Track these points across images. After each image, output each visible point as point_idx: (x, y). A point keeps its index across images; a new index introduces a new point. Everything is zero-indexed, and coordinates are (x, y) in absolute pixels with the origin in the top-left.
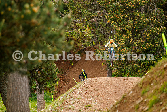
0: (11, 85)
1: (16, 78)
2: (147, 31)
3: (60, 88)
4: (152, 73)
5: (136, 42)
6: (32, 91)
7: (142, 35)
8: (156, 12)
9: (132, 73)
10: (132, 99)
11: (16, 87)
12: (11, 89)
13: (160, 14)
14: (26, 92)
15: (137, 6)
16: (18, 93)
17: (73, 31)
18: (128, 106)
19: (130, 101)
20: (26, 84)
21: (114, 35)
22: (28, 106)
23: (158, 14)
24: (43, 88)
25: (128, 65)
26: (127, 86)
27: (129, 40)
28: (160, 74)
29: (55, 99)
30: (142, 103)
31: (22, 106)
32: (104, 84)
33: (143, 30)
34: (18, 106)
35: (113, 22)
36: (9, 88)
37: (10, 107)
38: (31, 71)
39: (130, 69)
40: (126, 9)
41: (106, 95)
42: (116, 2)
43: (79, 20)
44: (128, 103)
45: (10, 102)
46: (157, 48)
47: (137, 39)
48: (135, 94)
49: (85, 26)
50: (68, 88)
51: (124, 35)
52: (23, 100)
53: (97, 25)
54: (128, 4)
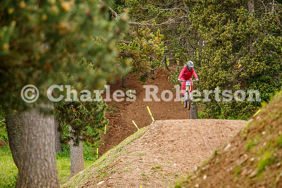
0: (27, 131)
1: (34, 119)
2: (258, 42)
3: (111, 136)
4: (264, 114)
5: (239, 61)
6: (63, 142)
7: (249, 49)
8: (273, 10)
9: (232, 112)
10: (231, 157)
11: (35, 134)
12: (26, 138)
13: (280, 14)
14: (51, 144)
15: (243, 1)
16: (39, 144)
17: (132, 42)
18: (222, 168)
19: (227, 160)
20: (52, 129)
21: (202, 48)
22: (54, 166)
23: (276, 14)
24: (81, 137)
26: (223, 134)
27: (228, 57)
28: (277, 116)
29: (100, 154)
30: (246, 164)
31: (45, 166)
32: (184, 131)
33: (251, 41)
34: (38, 166)
35: (200, 26)
36: (24, 136)
37: (25, 168)
38: (62, 108)
39: (228, 107)
40: (223, 5)
41: (187, 149)
43: (143, 23)
44: (223, 163)
45: (25, 160)
46: (275, 71)
47: (241, 56)
49: (153, 34)
50: (124, 137)
51: (219, 48)
52: (46, 157)
53: (173, 31)
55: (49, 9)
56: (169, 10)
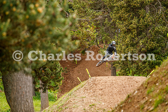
0: (15, 84)
1: (20, 77)
2: (152, 30)
3: (65, 86)
4: (157, 73)
5: (141, 41)
6: (36, 90)
7: (147, 34)
8: (161, 10)
9: (137, 72)
10: (138, 99)
11: (20, 86)
12: (15, 88)
13: (165, 13)
14: (30, 91)
15: (143, 5)
16: (23, 92)
17: (77, 30)
18: (132, 106)
19: (135, 100)
20: (31, 83)
21: (118, 34)
22: (32, 105)
23: (163, 13)
24: (47, 87)
25: (133, 64)
26: (132, 85)
27: (134, 39)
28: (165, 74)
29: (58, 97)
30: (148, 103)
31: (27, 105)
32: (109, 83)
33: (147, 29)
34: (22, 105)
35: (118, 21)
36: (14, 87)
37: (15, 106)
38: (36, 70)
39: (135, 68)
40: (131, 8)
41: (110, 94)
42: (121, 1)
43: (83, 19)
44: (133, 102)
45: (14, 101)
46: (162, 47)
47: (142, 38)
48: (140, 93)
49: (90, 25)
50: (72, 87)
51: (129, 34)
52: (27, 100)
53: (101, 23)
54: (133, 3)
55: (30, 12)
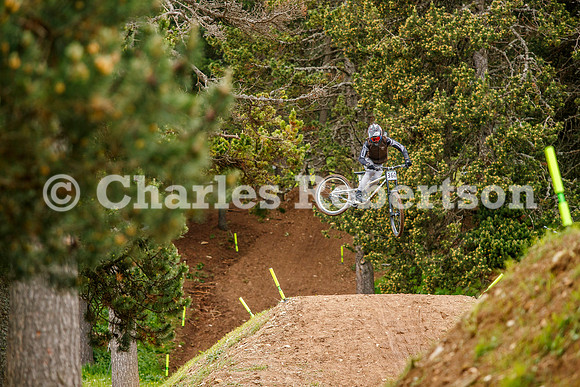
0: (21, 322)
1: (37, 296)
2: (496, 136)
3: (196, 330)
4: (511, 284)
5: (459, 173)
6: (95, 344)
7: (478, 150)
8: (528, 70)
9: (444, 279)
10: (443, 375)
11: (38, 327)
12: (21, 339)
13: (541, 77)
14: (72, 347)
15: (464, 50)
16: (46, 348)
17: (239, 135)
19: (435, 379)
20: (74, 318)
23: (533, 78)
24: (134, 333)
25: (430, 250)
26: (428, 325)
27: (435, 166)
28: (537, 288)
29: (174, 368)
32: (347, 319)
35: (379, 103)
36: (15, 333)
38: (94, 274)
39: (437, 268)
40: (425, 60)
41: (353, 357)
42: (390, 36)
43: (261, 96)
44: (428, 385)
45: (16, 383)
47: (461, 164)
48: (452, 354)
49: (282, 118)
50: (222, 332)
51: (418, 148)
52: (61, 377)
53: (322, 113)
54: (430, 41)
55: (69, 71)
56: (314, 71)
